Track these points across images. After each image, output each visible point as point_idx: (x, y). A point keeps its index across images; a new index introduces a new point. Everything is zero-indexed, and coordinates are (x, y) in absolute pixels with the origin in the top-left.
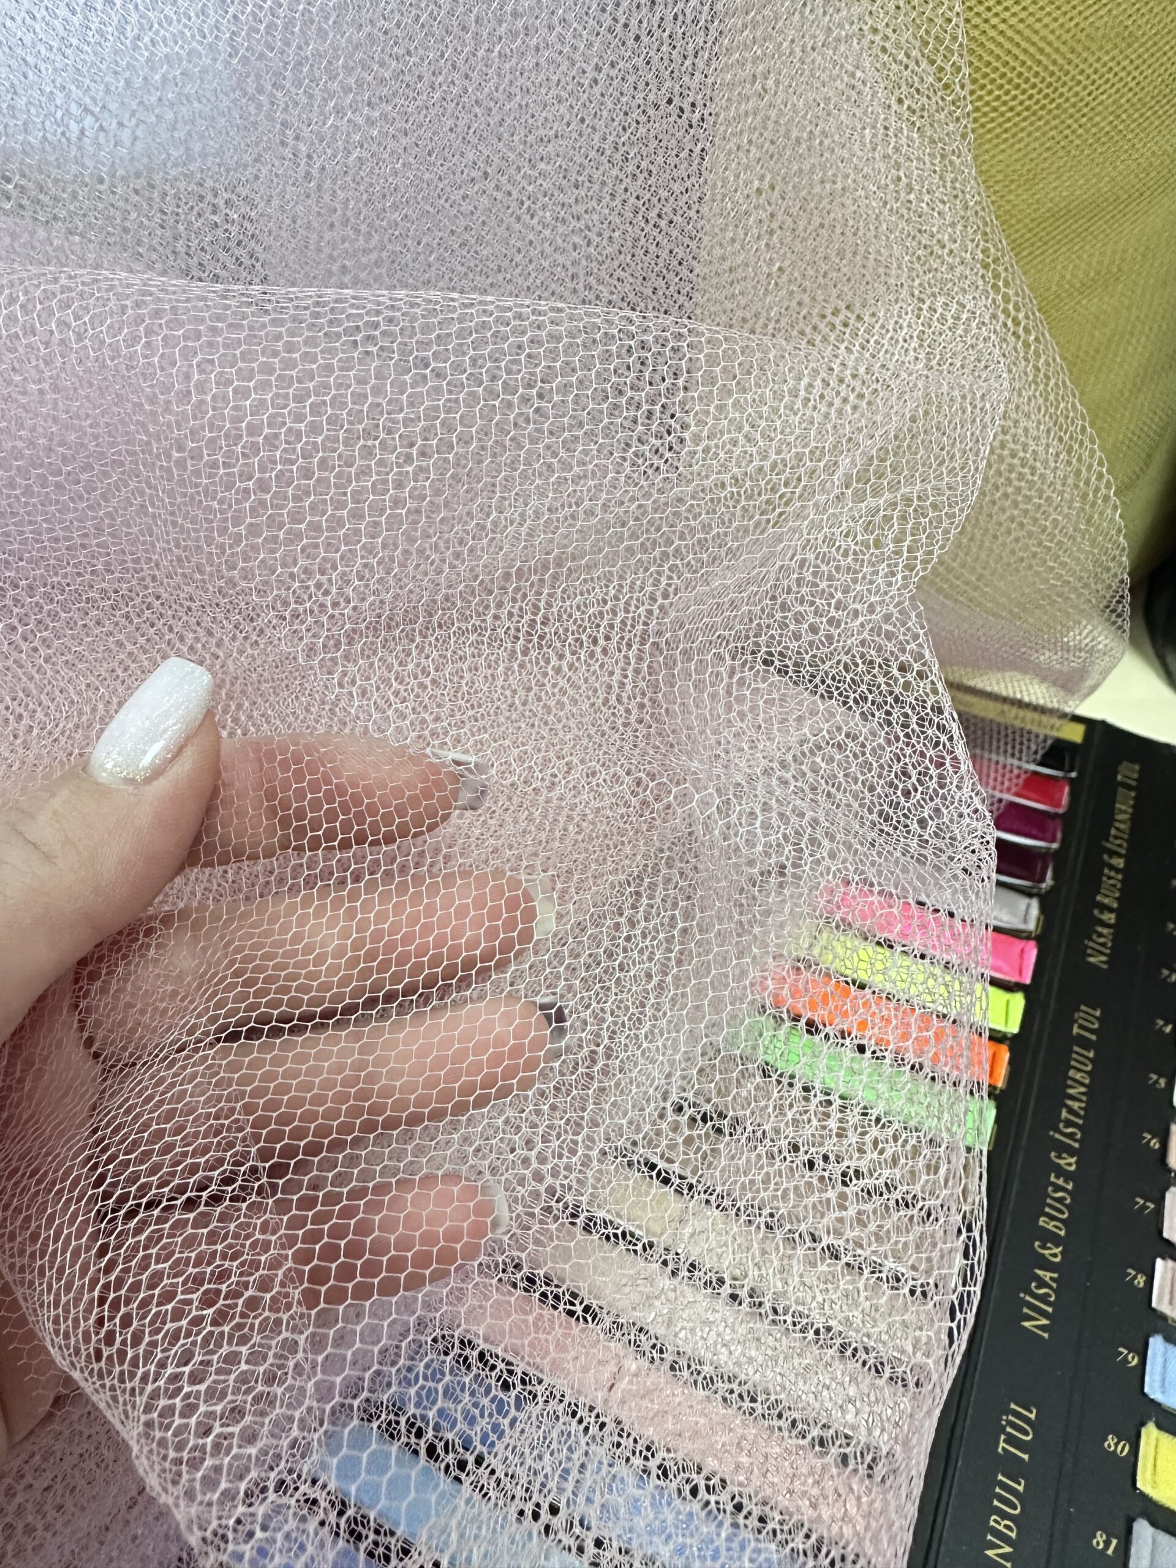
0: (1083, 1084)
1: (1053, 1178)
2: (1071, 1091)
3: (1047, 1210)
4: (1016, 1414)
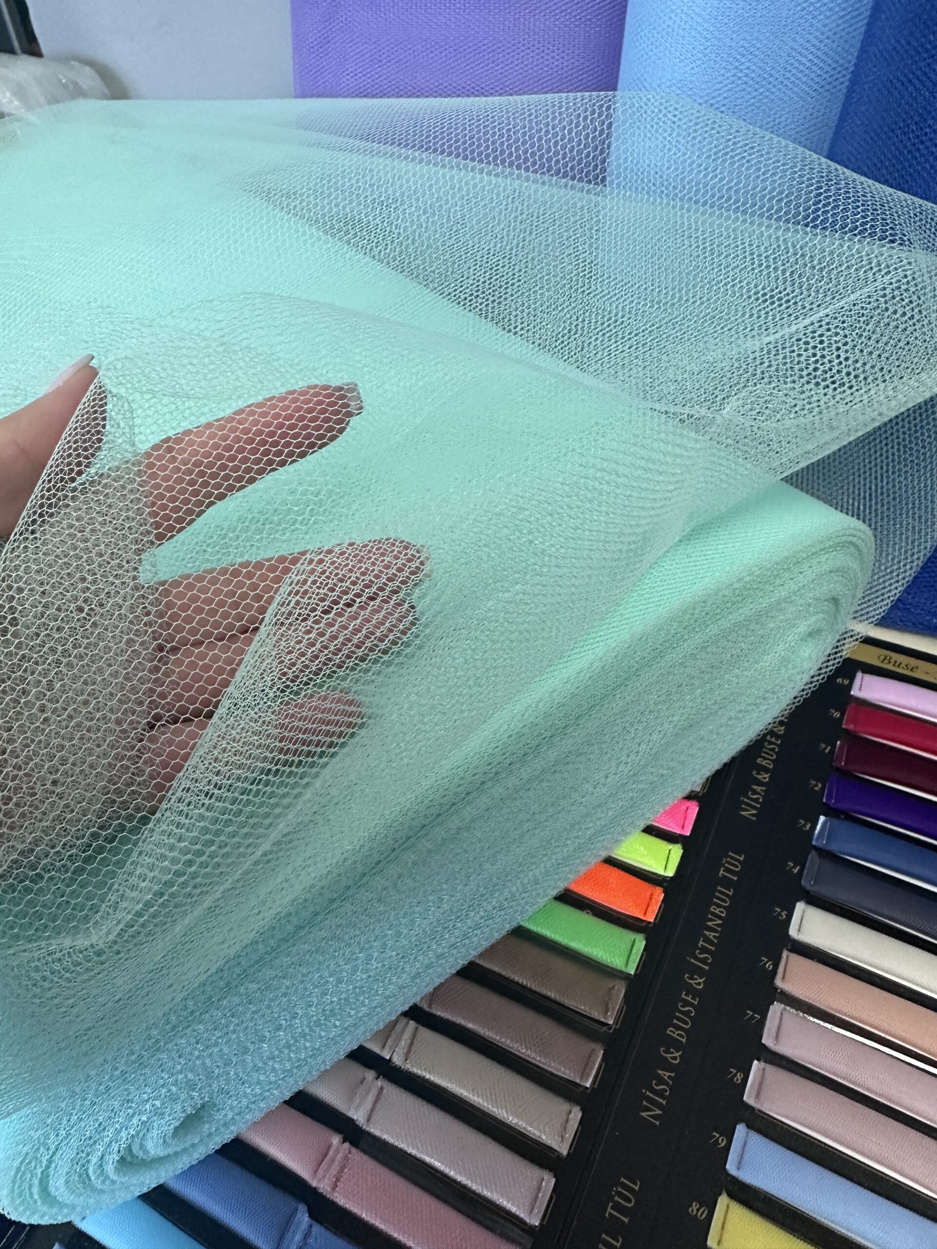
0: (720, 918)
1: (684, 995)
2: (710, 924)
3: (674, 1021)
4: (624, 1186)
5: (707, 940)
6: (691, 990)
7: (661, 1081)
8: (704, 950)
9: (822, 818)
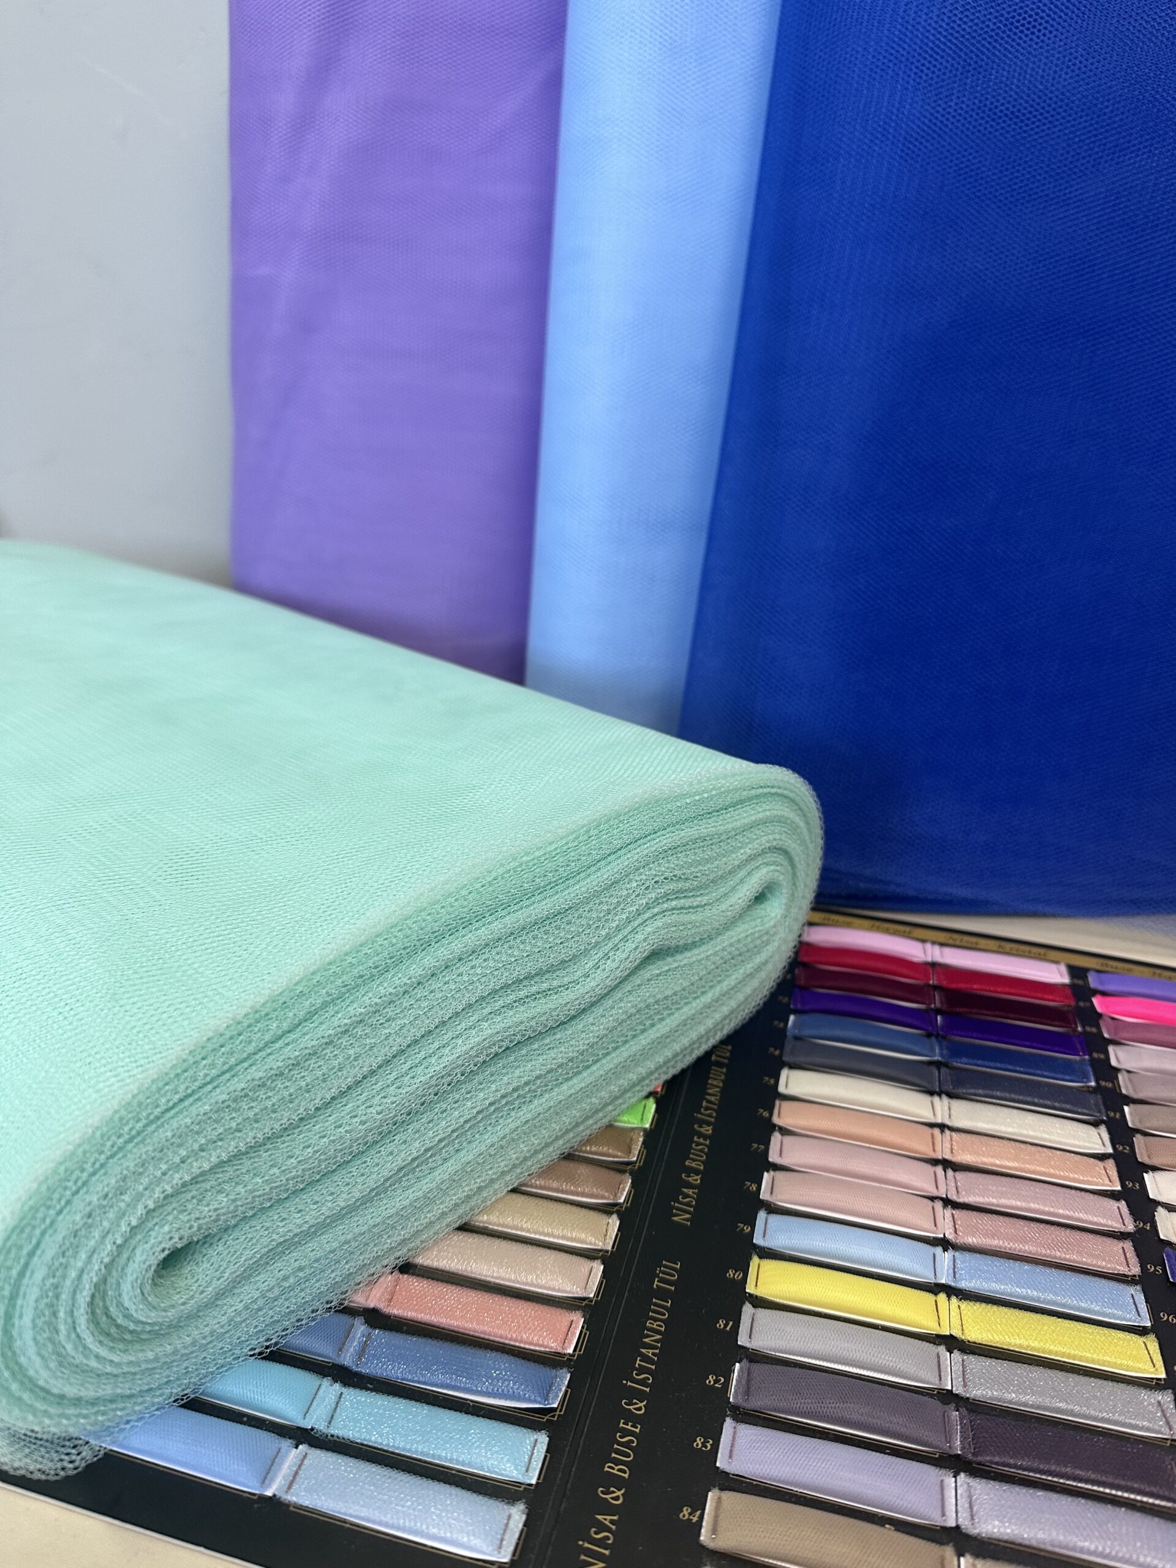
0: (717, 1087)
1: (696, 1139)
2: (710, 1091)
3: (691, 1156)
4: (665, 1266)
5: (709, 1102)
6: (701, 1135)
7: (686, 1196)
9: (792, 1018)
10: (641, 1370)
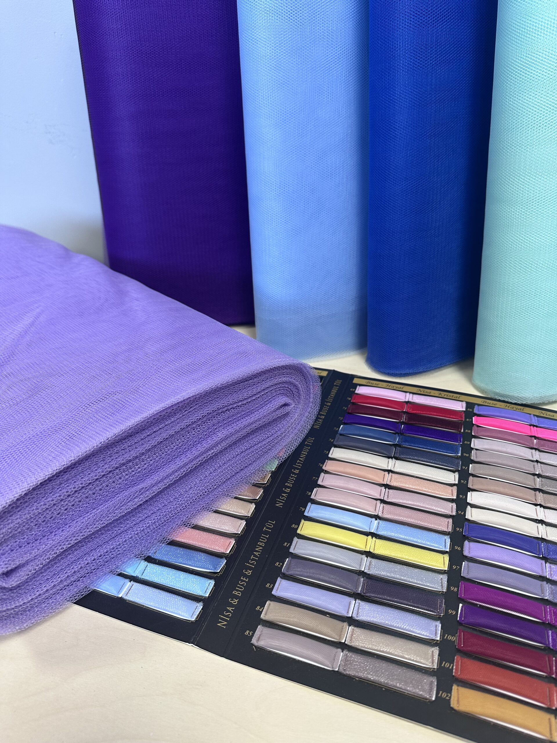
1: (292, 475)
3: (288, 481)
4: (270, 523)
5: (300, 460)
6: (294, 473)
7: (283, 496)
8: (299, 463)
9: (342, 426)
10: (253, 560)
